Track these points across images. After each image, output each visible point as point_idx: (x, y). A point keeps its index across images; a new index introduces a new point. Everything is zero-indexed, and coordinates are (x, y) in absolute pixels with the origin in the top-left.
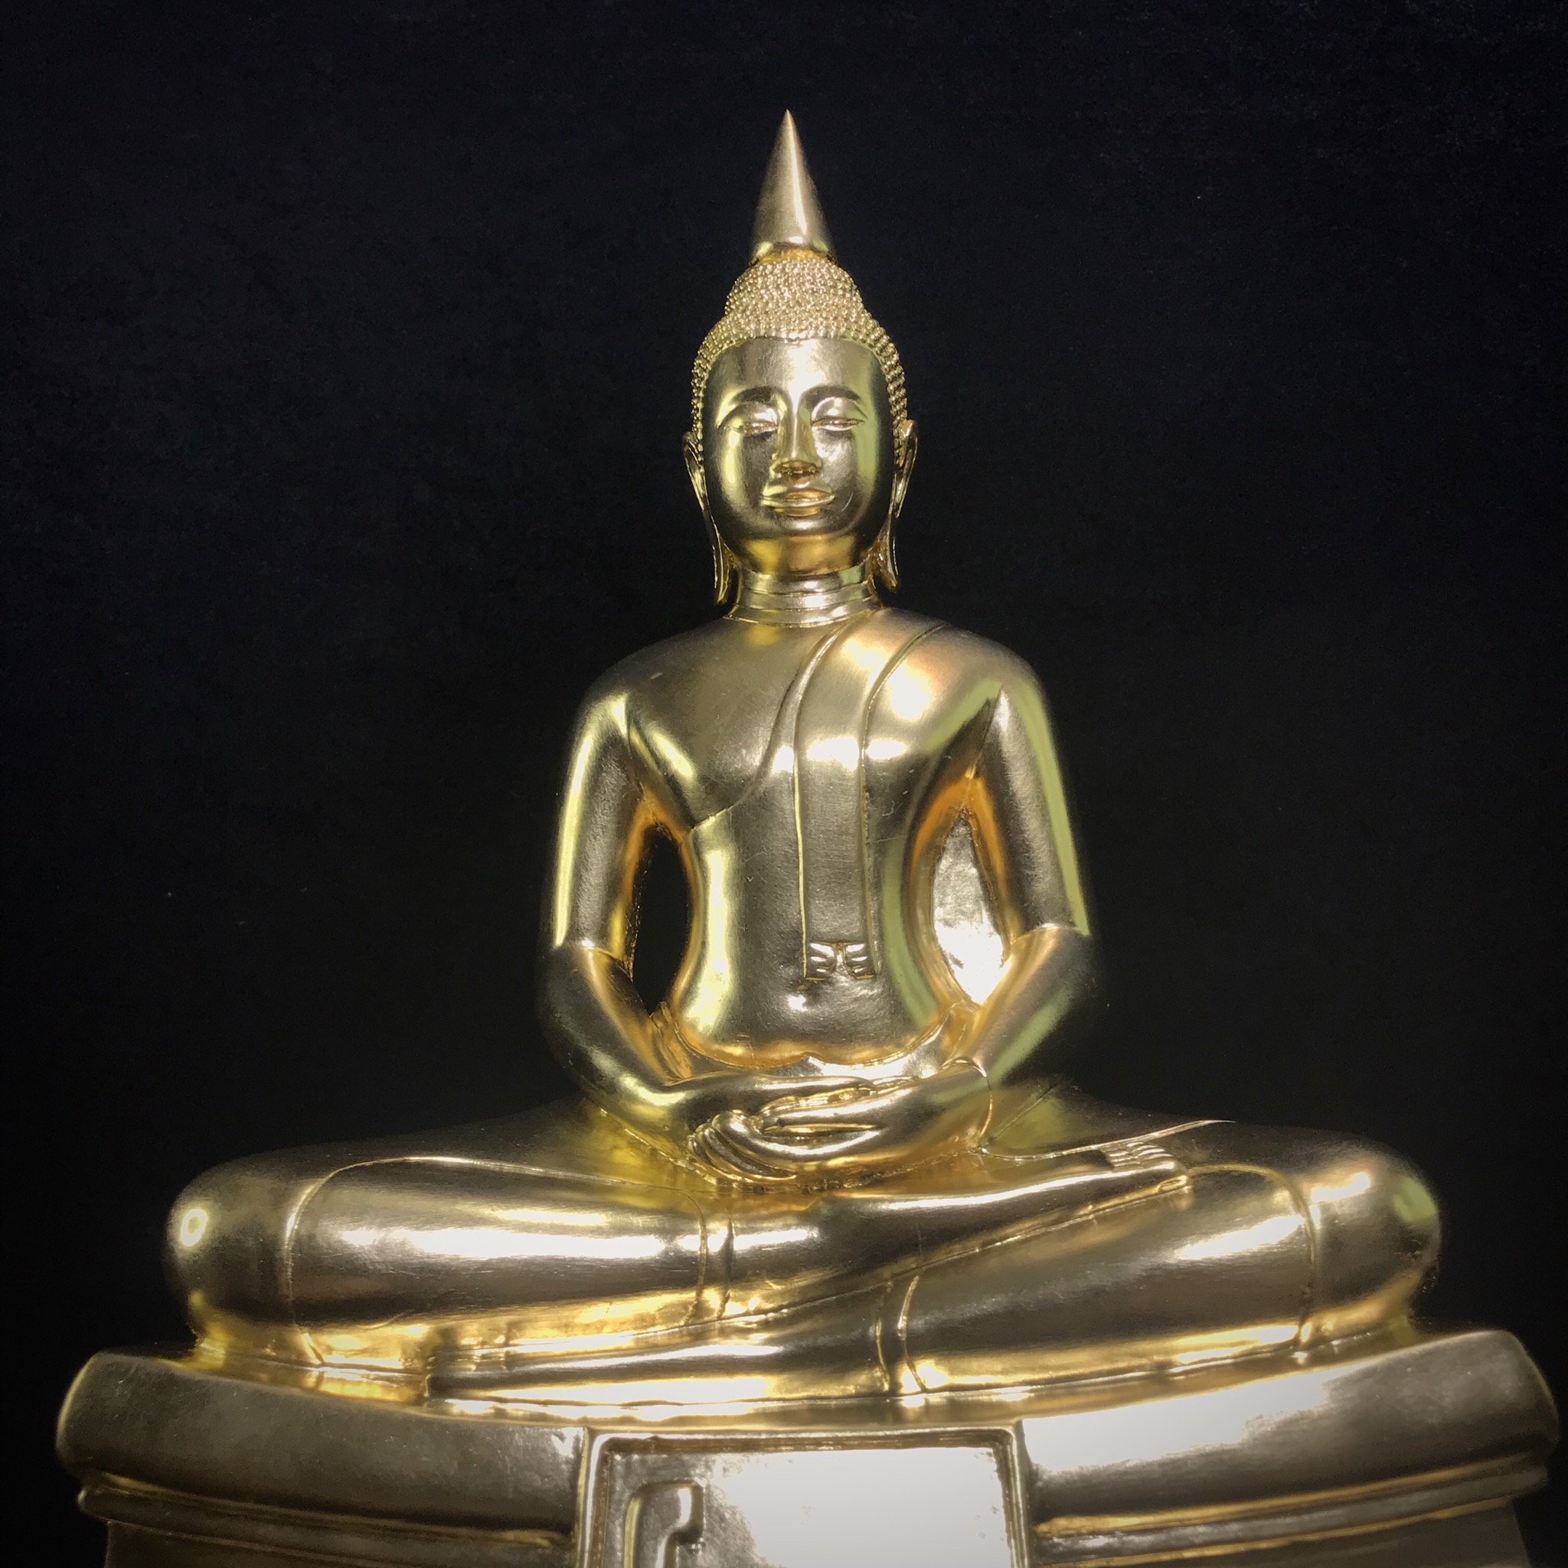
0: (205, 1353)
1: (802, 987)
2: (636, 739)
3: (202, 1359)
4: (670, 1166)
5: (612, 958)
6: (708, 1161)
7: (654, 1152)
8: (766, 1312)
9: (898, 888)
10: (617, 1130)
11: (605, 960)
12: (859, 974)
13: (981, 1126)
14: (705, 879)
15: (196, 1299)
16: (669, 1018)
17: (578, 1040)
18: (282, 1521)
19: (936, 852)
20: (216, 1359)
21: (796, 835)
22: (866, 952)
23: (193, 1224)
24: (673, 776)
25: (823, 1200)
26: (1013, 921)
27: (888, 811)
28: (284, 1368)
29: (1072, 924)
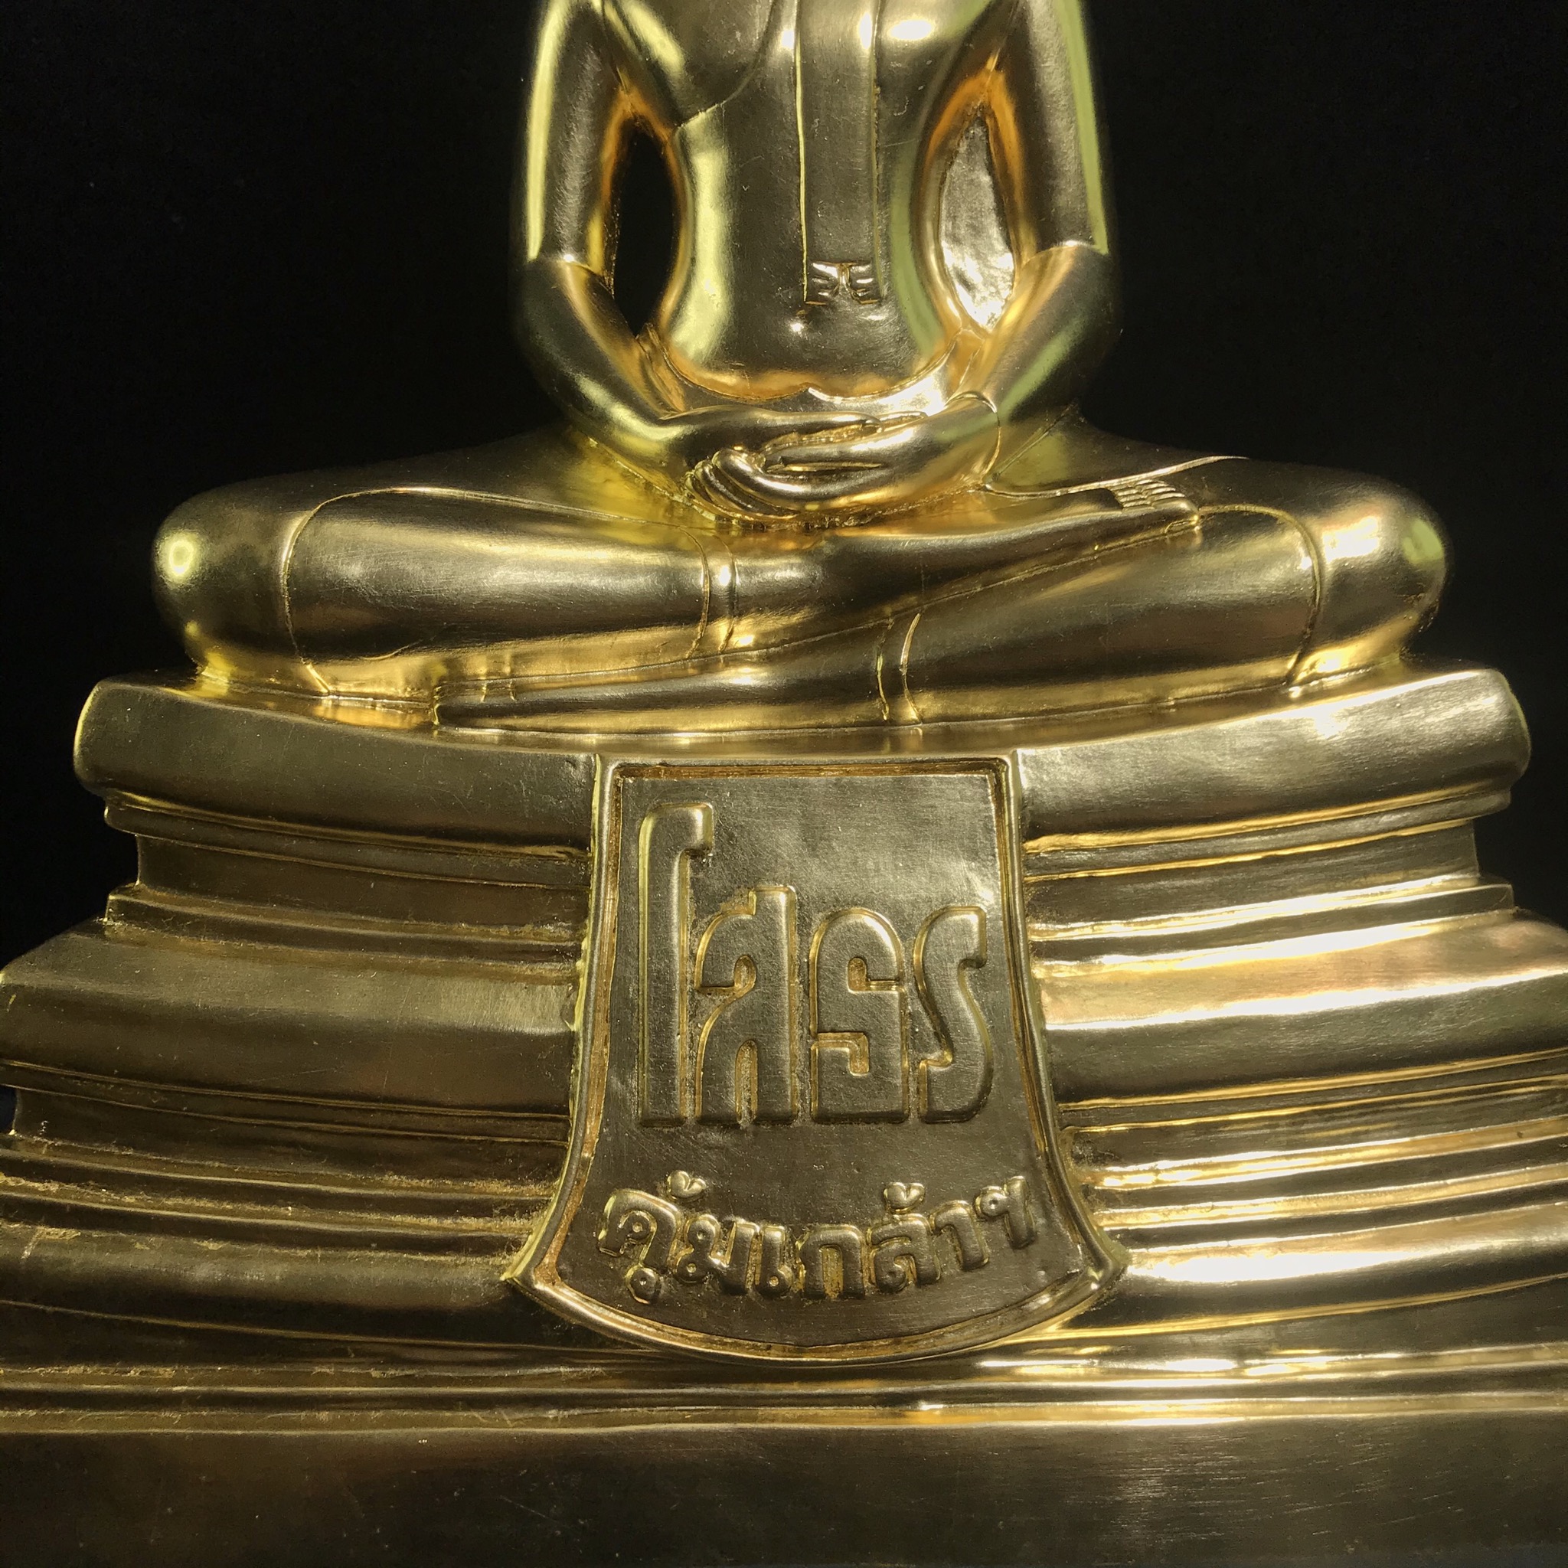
0: (207, 680)
1: (802, 312)
2: (612, 15)
3: (205, 687)
4: (666, 501)
5: (589, 271)
6: (708, 498)
7: (648, 486)
8: (767, 647)
9: (907, 201)
10: (607, 461)
11: (584, 275)
12: (863, 298)
13: (986, 464)
14: (694, 185)
15: (192, 629)
16: (656, 342)
17: (562, 366)
18: (304, 837)
19: (948, 155)
20: (219, 687)
21: (798, 136)
22: (872, 273)
23: (180, 555)
24: (657, 62)
25: (826, 539)
26: (1027, 237)
27: (900, 110)
28: (289, 696)
29: (1092, 241)
